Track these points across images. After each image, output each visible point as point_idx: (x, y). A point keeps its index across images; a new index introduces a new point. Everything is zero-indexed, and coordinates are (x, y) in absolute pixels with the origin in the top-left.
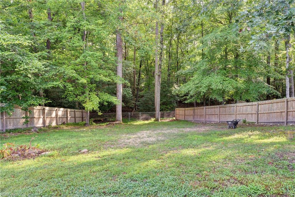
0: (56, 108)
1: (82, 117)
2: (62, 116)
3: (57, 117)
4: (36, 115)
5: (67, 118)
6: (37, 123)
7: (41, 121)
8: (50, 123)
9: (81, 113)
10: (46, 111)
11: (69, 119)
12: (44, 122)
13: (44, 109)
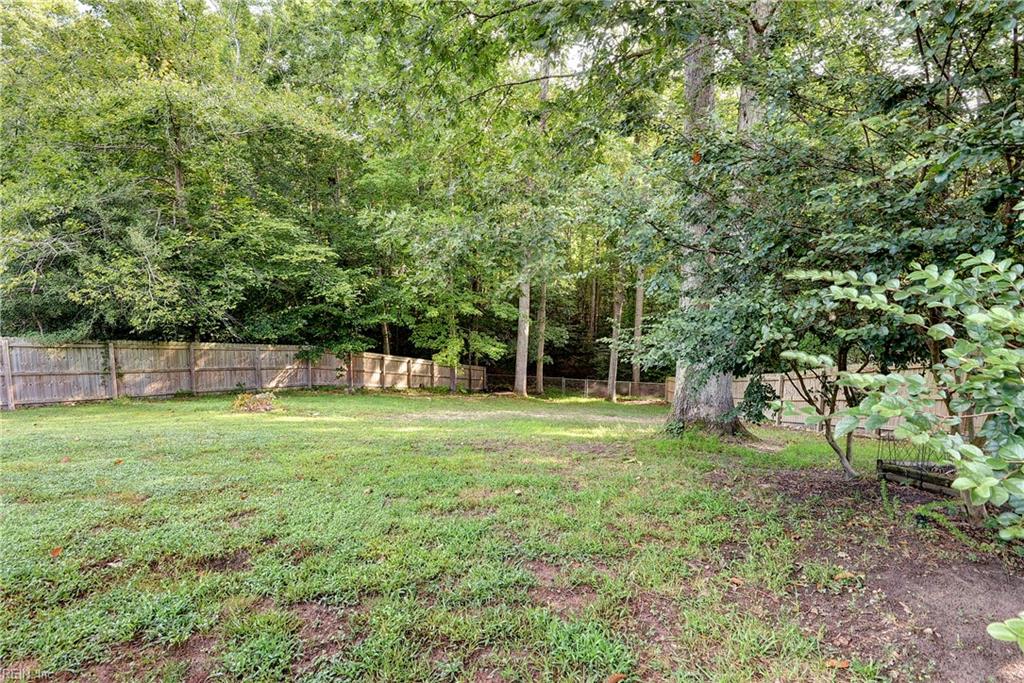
0: (408, 359)
1: (470, 380)
2: (421, 372)
3: (409, 375)
4: (367, 367)
5: (432, 377)
6: (368, 381)
7: (376, 377)
8: (394, 382)
9: (467, 371)
10: (386, 362)
11: (436, 380)
12: (382, 380)
13: (383, 358)
